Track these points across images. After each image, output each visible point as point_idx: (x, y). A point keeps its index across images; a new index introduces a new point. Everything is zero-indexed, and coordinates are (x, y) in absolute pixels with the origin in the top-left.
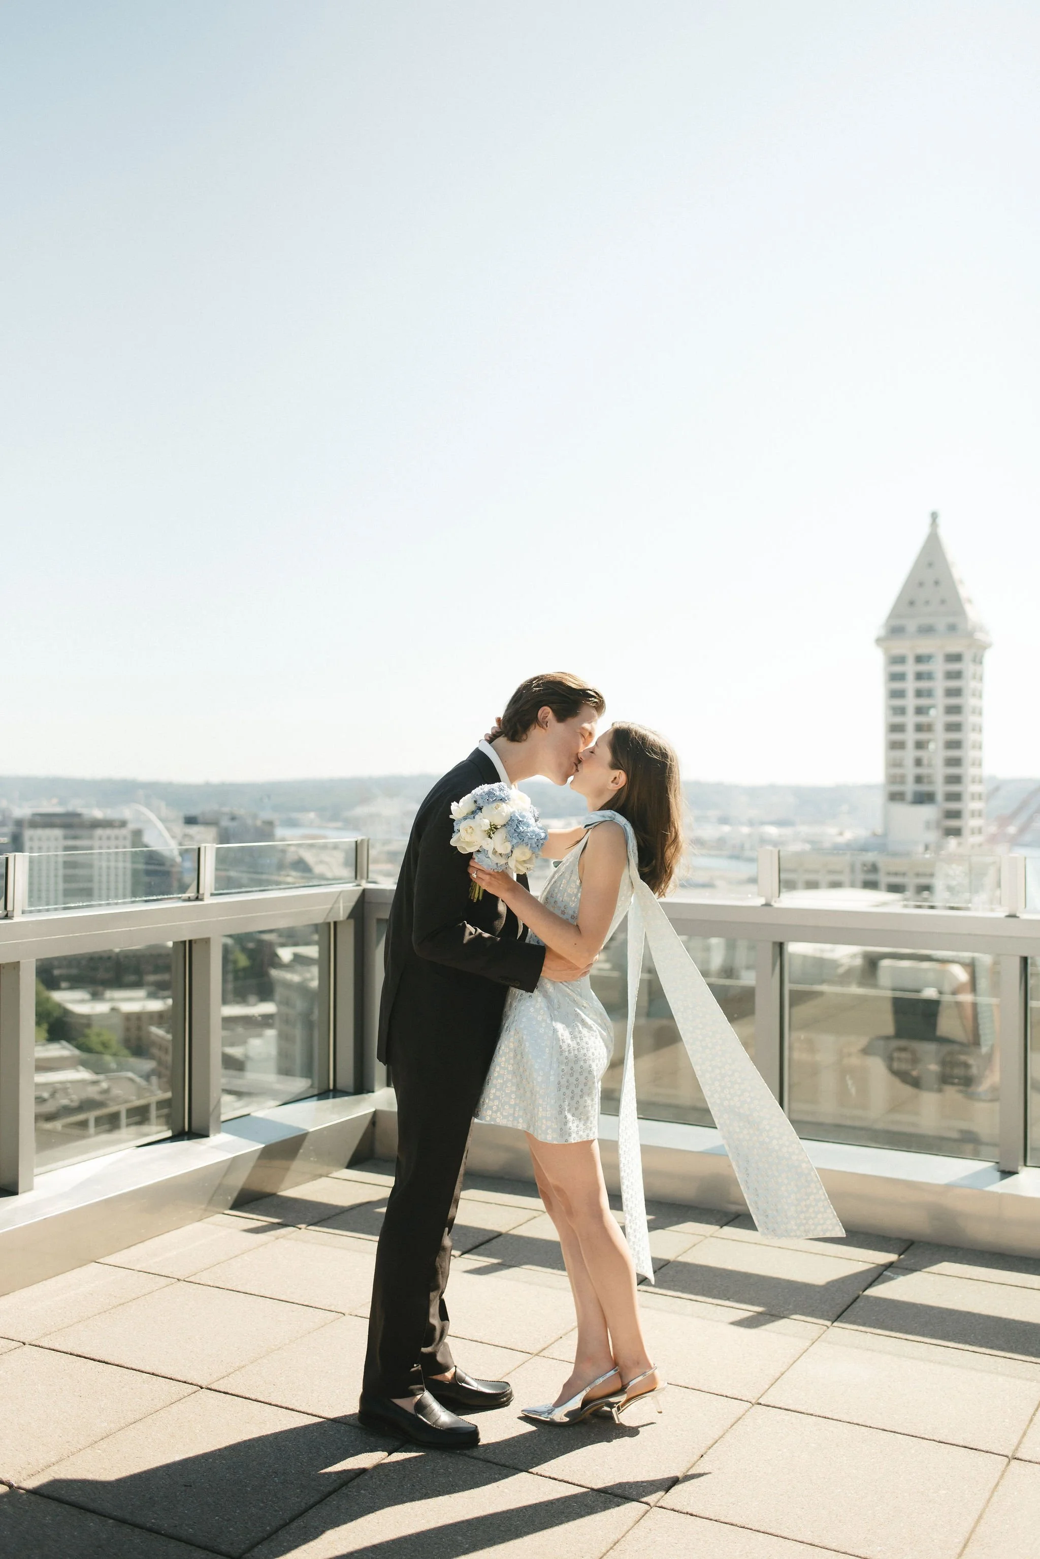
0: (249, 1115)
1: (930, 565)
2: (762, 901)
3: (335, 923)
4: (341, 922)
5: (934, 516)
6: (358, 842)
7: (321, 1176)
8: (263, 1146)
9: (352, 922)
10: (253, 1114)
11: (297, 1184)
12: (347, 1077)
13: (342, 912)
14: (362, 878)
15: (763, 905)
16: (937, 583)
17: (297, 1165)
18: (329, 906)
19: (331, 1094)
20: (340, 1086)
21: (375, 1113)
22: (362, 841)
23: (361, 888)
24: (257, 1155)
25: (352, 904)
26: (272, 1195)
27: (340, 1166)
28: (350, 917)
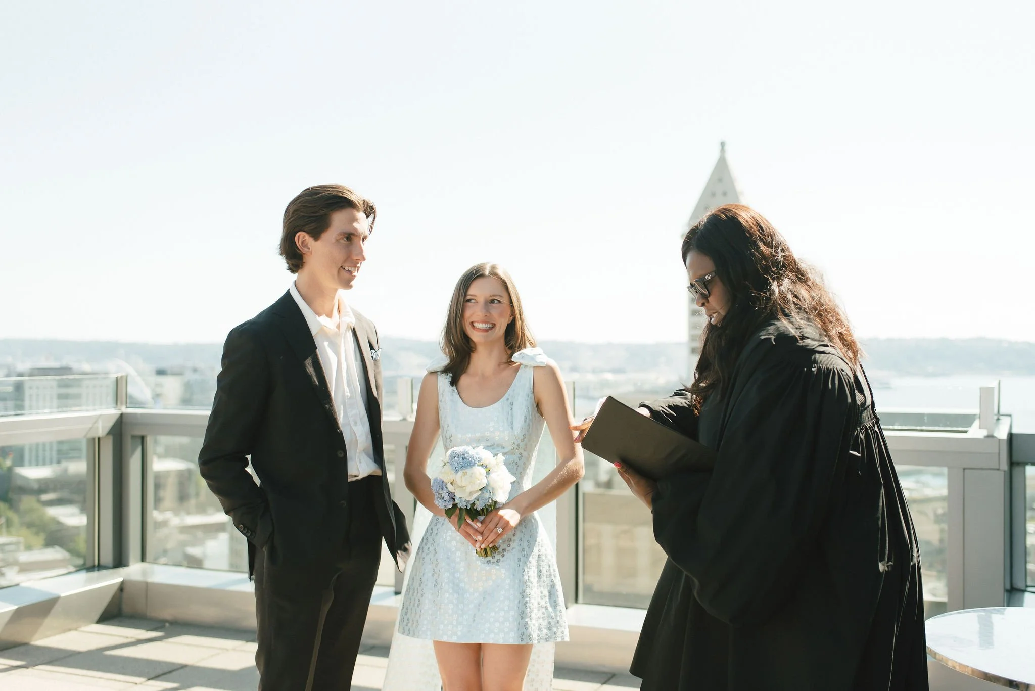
0: (17, 585)
1: (720, 180)
2: (401, 418)
3: (99, 439)
4: (102, 438)
5: (723, 144)
6: (119, 378)
7: (70, 630)
8: (16, 607)
9: (110, 439)
10: (23, 585)
11: (47, 637)
12: (107, 556)
13: (102, 429)
14: (122, 404)
15: (401, 420)
16: (725, 194)
17: (49, 621)
18: (90, 426)
19: (96, 569)
20: (102, 562)
21: (123, 583)
22: (122, 377)
23: (119, 412)
24: (10, 614)
25: (110, 424)
26: (26, 644)
27: (91, 623)
28: (109, 433)
